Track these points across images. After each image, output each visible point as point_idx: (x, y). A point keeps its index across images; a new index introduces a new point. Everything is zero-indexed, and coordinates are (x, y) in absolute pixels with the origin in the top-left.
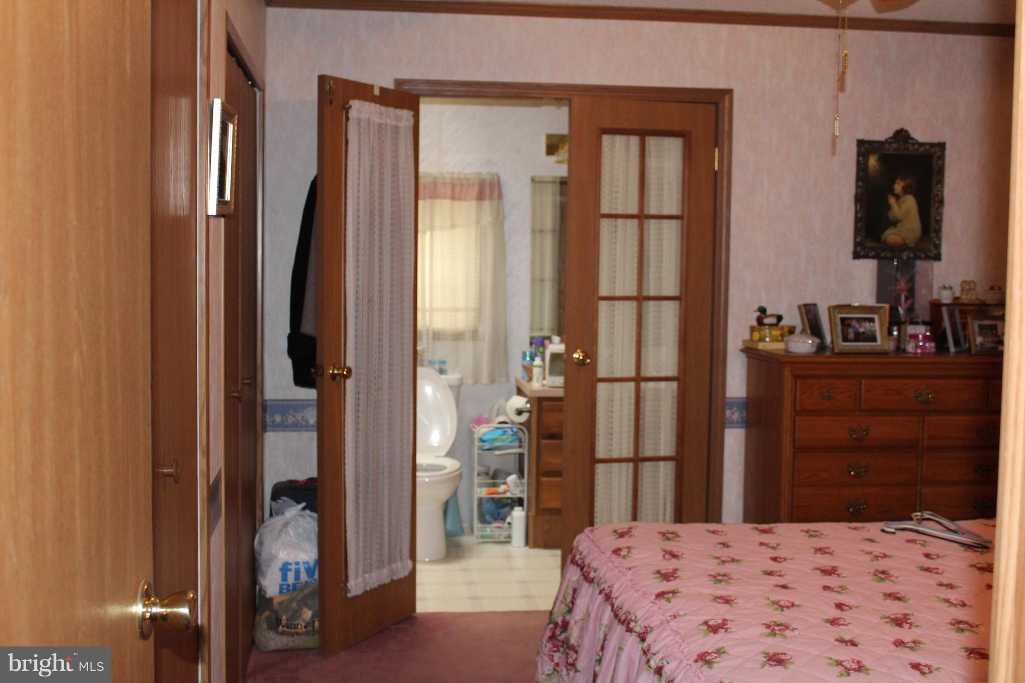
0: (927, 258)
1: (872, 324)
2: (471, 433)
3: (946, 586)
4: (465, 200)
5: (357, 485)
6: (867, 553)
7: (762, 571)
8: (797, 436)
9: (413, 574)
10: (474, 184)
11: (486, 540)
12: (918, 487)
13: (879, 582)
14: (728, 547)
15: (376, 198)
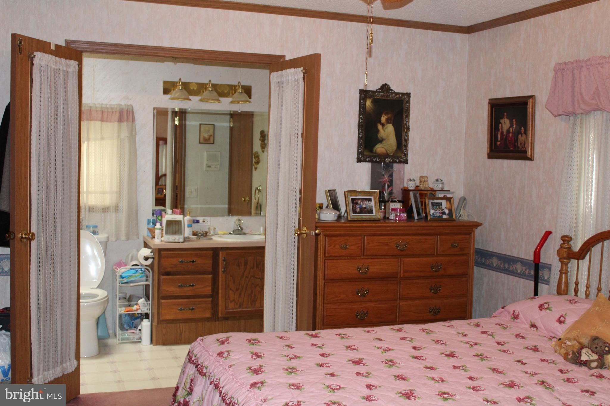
0: (400, 162)
1: (370, 202)
2: (114, 272)
3: (430, 368)
4: (110, 122)
5: (39, 312)
6: (379, 348)
7: (315, 364)
8: (326, 273)
9: (78, 369)
10: (116, 112)
11: (125, 341)
12: (398, 302)
13: (389, 367)
14: (292, 348)
15: (53, 119)
